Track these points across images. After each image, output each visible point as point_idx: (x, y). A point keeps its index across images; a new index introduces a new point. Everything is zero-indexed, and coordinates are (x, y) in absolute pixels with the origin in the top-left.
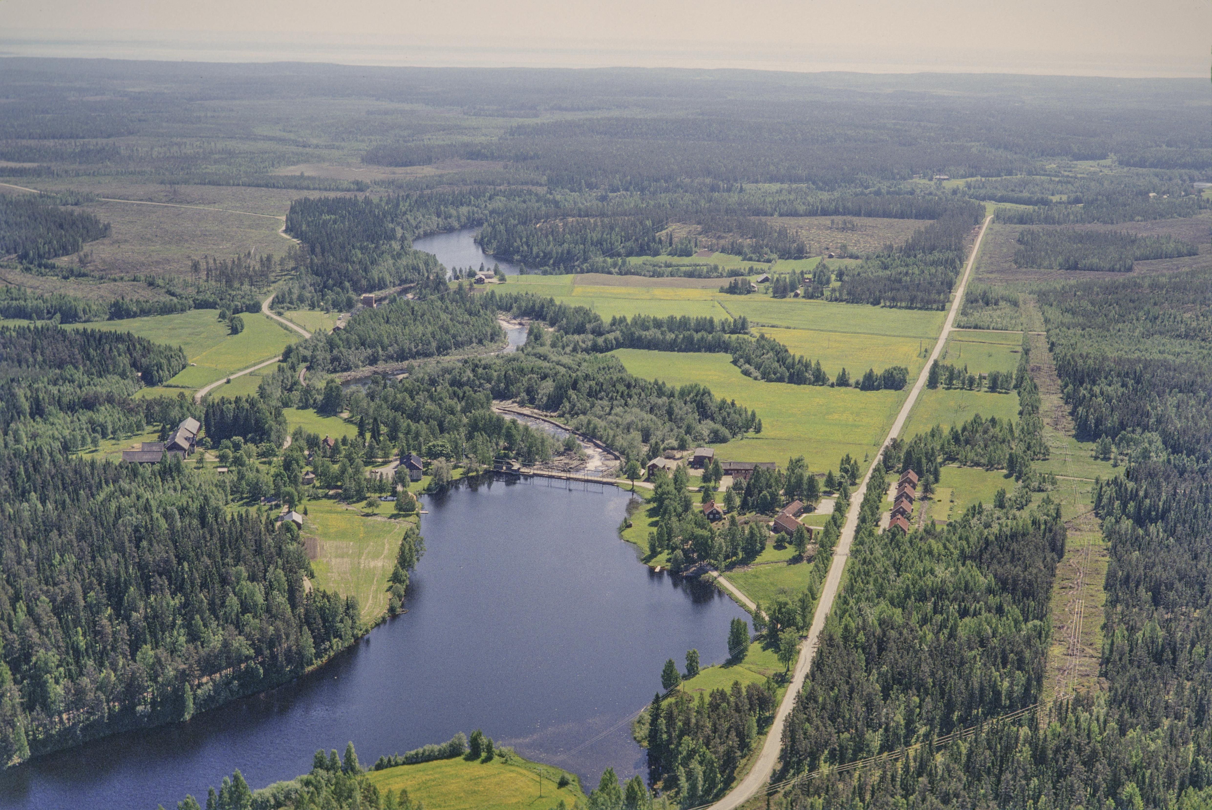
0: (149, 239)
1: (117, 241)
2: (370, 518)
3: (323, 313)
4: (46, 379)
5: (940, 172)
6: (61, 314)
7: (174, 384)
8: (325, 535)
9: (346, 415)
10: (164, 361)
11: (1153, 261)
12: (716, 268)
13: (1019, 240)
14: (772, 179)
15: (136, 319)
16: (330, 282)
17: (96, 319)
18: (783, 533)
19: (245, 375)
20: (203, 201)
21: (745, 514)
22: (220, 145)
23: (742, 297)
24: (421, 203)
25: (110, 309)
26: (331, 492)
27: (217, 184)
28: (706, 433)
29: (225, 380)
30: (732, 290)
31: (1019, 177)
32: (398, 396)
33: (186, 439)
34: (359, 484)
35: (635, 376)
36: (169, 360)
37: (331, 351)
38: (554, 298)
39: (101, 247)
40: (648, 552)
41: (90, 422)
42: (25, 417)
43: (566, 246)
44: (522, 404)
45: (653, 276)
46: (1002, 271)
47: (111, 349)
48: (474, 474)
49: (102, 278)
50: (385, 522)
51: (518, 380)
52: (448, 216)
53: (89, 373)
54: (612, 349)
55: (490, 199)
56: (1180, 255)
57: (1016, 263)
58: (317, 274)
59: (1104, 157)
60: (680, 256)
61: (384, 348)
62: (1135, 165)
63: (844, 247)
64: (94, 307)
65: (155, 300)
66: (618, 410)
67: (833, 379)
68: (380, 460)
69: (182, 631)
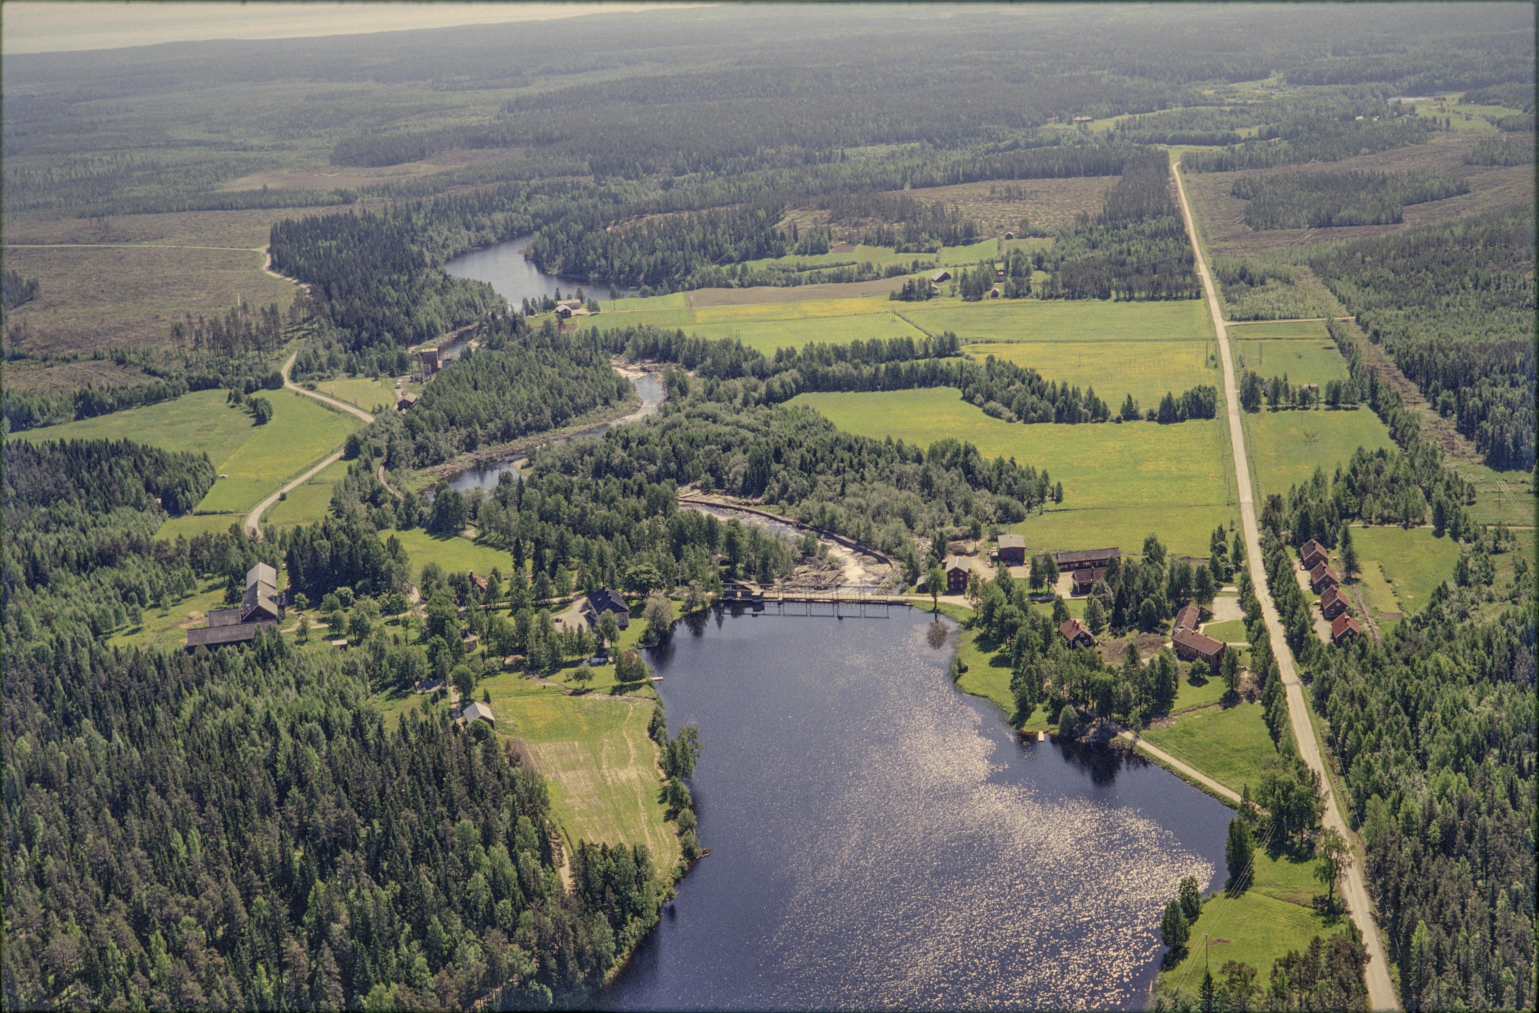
0: (93, 297)
1: (50, 305)
2: (583, 697)
3: (369, 380)
4: (31, 525)
5: (1078, 111)
6: (10, 418)
7: (209, 510)
8: (532, 734)
9: (472, 532)
10: (189, 477)
11: (1421, 206)
12: (869, 267)
13: (1233, 193)
14: (875, 140)
15: (115, 414)
16: (365, 335)
17: (59, 420)
18: (1199, 660)
19: (302, 484)
20: (147, 237)
21: (1124, 635)
22: (139, 157)
23: (924, 304)
24: (440, 212)
25: (75, 404)
26: (508, 661)
27: (154, 211)
28: (990, 509)
29: (277, 496)
30: (908, 294)
31: (1177, 110)
32: (548, 499)
33: (271, 599)
34: (552, 646)
35: (853, 434)
36: (194, 475)
37: (414, 438)
38: (682, 328)
39: (32, 314)
40: (1014, 710)
41: (117, 585)
42: (20, 587)
43: (659, 254)
44: (706, 489)
45: (787, 285)
46: (1236, 237)
47: (111, 469)
48: (700, 608)
49: (45, 360)
50: (608, 701)
51: (692, 457)
52: (480, 228)
53: (89, 507)
54: (792, 396)
55: (528, 198)
56: (1449, 194)
57: (1249, 223)
58: (343, 326)
59: (1265, 75)
60: (812, 254)
61: (483, 426)
62: (1309, 82)
63: (1024, 223)
64: (54, 404)
65: (134, 385)
66: (853, 488)
67: (1115, 411)
68: (556, 600)
69: (415, 944)
